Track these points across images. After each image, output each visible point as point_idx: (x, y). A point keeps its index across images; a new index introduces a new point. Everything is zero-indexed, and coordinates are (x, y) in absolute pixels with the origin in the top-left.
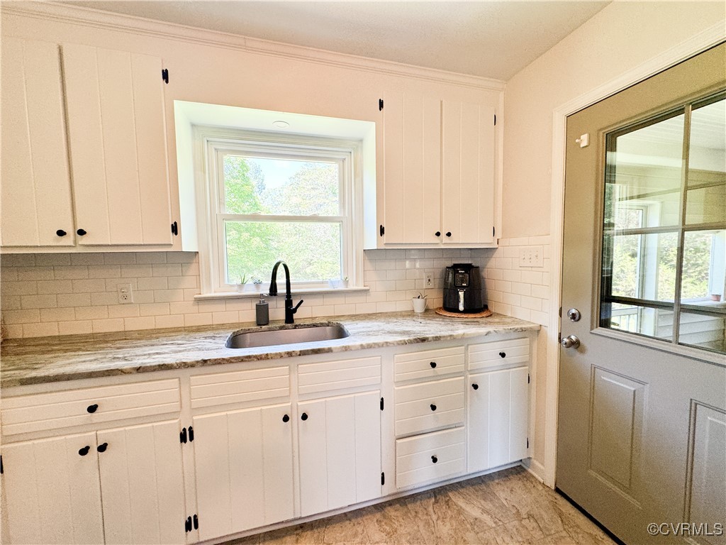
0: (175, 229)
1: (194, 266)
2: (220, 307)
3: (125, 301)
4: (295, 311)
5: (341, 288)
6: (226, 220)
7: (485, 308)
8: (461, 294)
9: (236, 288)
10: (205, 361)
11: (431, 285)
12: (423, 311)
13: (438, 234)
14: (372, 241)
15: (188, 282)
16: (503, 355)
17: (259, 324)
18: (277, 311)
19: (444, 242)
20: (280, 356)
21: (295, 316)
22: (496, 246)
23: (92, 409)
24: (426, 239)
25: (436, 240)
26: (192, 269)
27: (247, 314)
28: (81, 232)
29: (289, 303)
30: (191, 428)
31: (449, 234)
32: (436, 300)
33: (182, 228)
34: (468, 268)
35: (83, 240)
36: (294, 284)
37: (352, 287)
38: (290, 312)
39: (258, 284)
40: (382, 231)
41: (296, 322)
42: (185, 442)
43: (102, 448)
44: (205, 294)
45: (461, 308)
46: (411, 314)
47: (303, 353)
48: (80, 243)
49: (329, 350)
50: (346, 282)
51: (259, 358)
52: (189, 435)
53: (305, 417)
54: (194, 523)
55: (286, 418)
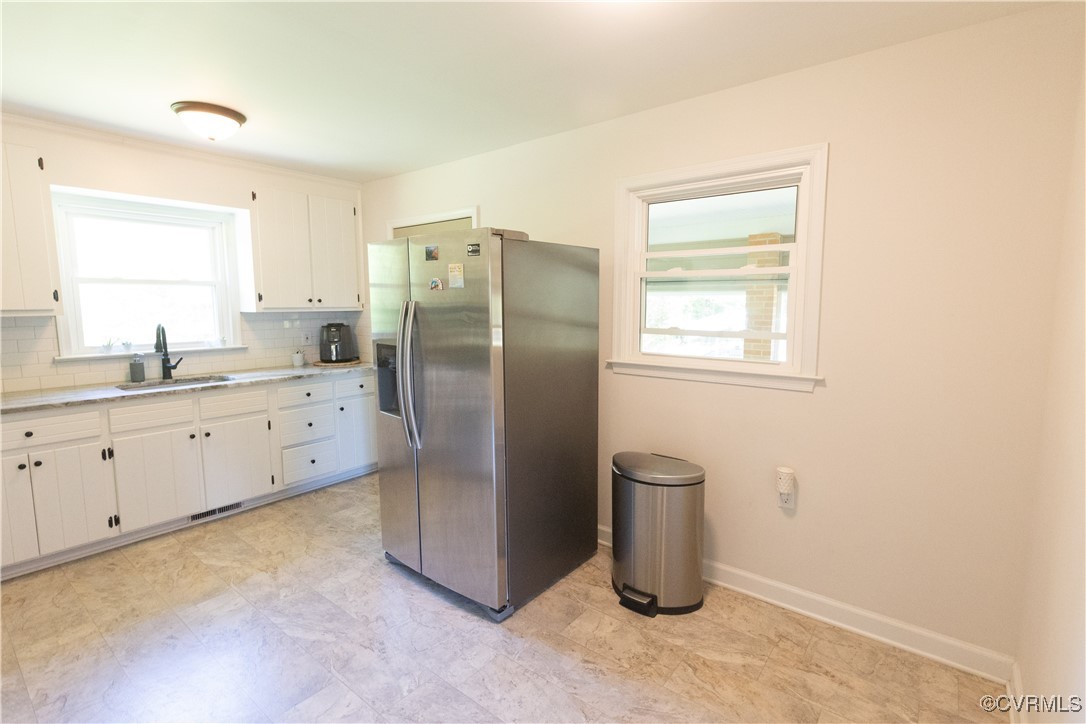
0: (56, 297)
1: (51, 328)
4: (175, 367)
5: (220, 347)
7: (358, 358)
8: (333, 347)
9: (99, 350)
10: (123, 397)
11: (309, 342)
12: (301, 364)
13: (310, 301)
14: (251, 306)
15: (44, 345)
16: (362, 386)
17: (133, 380)
18: (153, 370)
19: (316, 307)
21: (174, 372)
22: (361, 309)
23: (29, 434)
24: (301, 304)
25: (310, 304)
26: (49, 331)
27: (121, 372)
29: (166, 360)
30: (110, 449)
31: (320, 301)
32: (315, 355)
33: (63, 296)
34: (339, 326)
36: (171, 344)
37: (228, 346)
38: (167, 371)
40: (260, 298)
41: (174, 378)
42: (106, 459)
44: (65, 355)
45: (334, 358)
46: (292, 366)
47: (203, 389)
49: (226, 386)
50: (224, 341)
52: (108, 454)
53: (208, 435)
54: (115, 521)
55: (193, 437)
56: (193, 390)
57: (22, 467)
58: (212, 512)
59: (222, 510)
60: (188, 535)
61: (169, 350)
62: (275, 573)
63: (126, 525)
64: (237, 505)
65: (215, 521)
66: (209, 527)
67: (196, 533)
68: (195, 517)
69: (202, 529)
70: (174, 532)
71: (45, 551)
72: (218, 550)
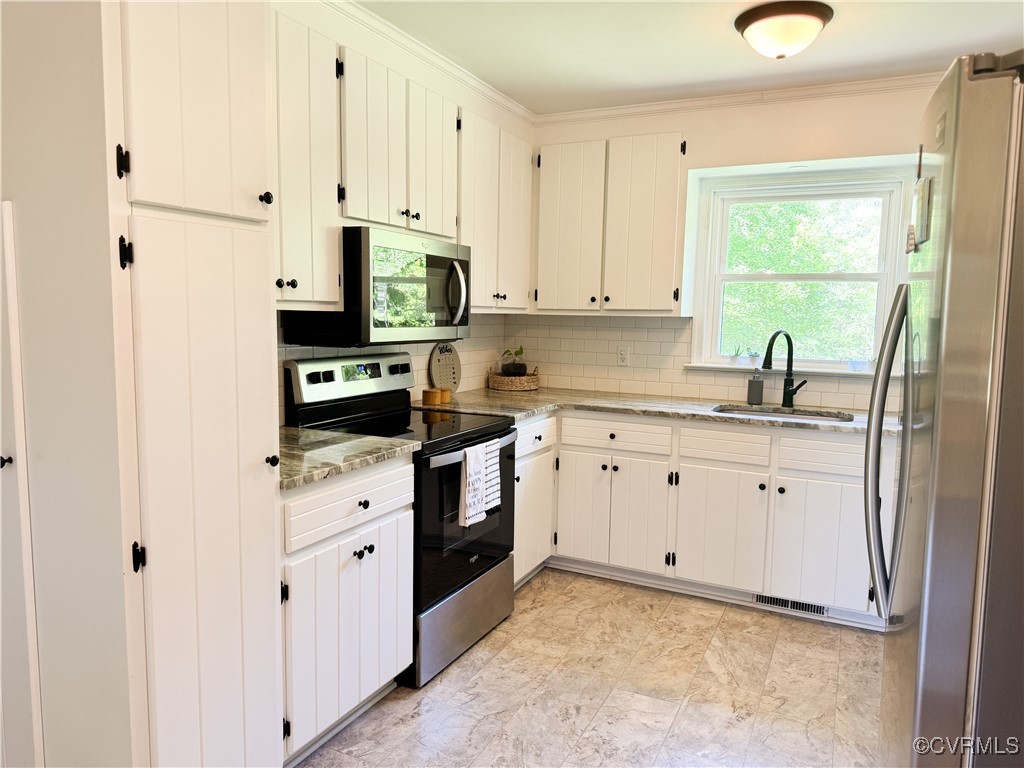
0: (676, 295)
1: (687, 331)
2: (710, 379)
3: (624, 364)
4: (795, 392)
5: (866, 371)
6: (726, 281)
9: (728, 360)
10: (694, 415)
15: (680, 349)
17: (750, 402)
18: (774, 393)
20: (763, 423)
21: (794, 399)
23: (613, 436)
26: (685, 336)
27: (738, 392)
28: (607, 299)
29: (789, 382)
30: (677, 473)
33: (683, 295)
35: (608, 306)
36: (798, 360)
38: (788, 394)
39: (754, 356)
42: (672, 484)
43: (615, 469)
44: (695, 363)
47: (786, 425)
48: (605, 308)
49: (816, 427)
51: (742, 422)
52: (674, 479)
53: (782, 491)
54: (670, 559)
55: (762, 487)
56: (772, 424)
57: (604, 467)
58: (783, 603)
59: (797, 605)
60: (735, 616)
61: (794, 369)
62: (739, 719)
63: (680, 571)
64: (819, 610)
65: (781, 615)
66: (768, 621)
67: (747, 618)
68: (762, 599)
69: (756, 616)
70: (732, 605)
71: (614, 562)
72: (734, 650)
